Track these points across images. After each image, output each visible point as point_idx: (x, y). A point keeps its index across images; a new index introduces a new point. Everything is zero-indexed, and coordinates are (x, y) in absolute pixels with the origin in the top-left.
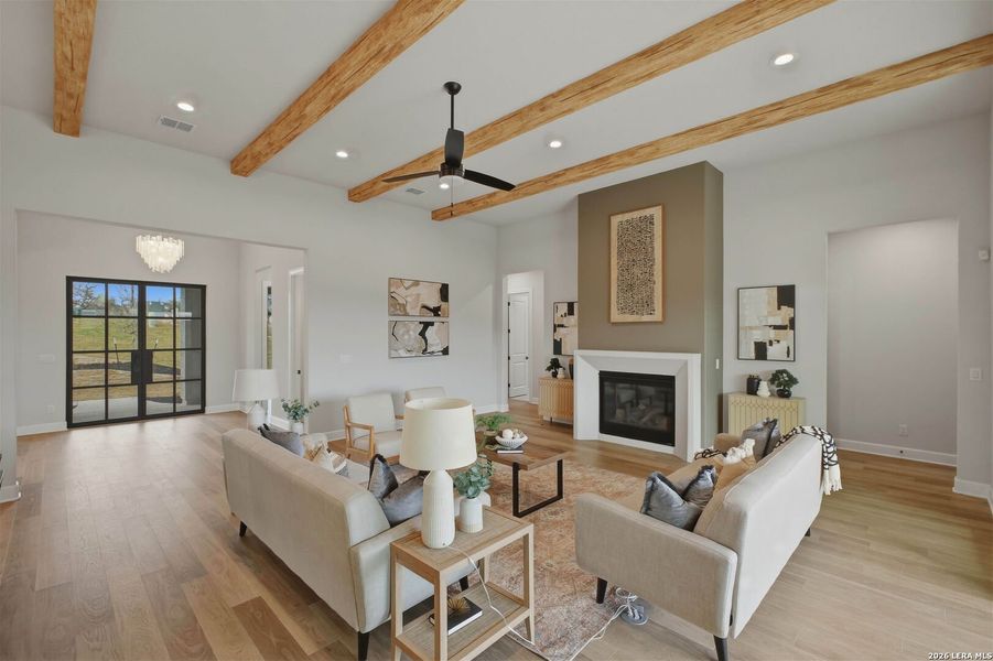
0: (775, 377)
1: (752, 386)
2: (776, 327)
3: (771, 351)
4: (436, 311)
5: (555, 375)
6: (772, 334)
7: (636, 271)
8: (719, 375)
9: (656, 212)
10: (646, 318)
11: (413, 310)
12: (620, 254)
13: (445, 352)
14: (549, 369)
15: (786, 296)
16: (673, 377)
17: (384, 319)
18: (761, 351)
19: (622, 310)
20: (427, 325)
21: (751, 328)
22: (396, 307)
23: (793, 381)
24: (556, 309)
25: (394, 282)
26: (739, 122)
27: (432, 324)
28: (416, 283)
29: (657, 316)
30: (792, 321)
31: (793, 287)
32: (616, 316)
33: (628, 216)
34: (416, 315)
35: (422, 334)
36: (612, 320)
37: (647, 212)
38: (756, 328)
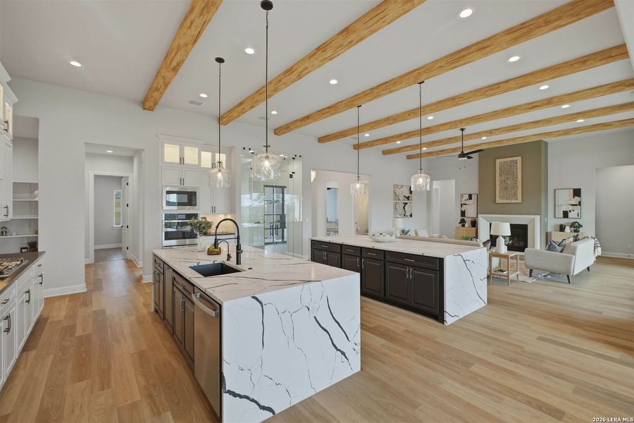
0: (572, 225)
1: (562, 228)
2: (572, 205)
3: (570, 215)
4: (408, 198)
5: (463, 226)
6: (571, 208)
7: (509, 182)
8: (546, 224)
9: (519, 159)
10: (514, 201)
11: (402, 198)
12: (500, 175)
13: (411, 216)
14: (460, 223)
15: (577, 193)
16: (527, 225)
17: (392, 202)
18: (566, 214)
19: (501, 198)
20: (406, 204)
21: (561, 205)
22: (396, 196)
23: (581, 226)
24: (462, 196)
25: (396, 186)
26: (561, 133)
27: (406, 203)
28: (402, 186)
29: (519, 200)
30: (580, 203)
31: (580, 189)
32: (498, 200)
33: (505, 160)
34: (403, 200)
35: (404, 208)
36: (497, 202)
37: (515, 159)
38: (564, 205)
